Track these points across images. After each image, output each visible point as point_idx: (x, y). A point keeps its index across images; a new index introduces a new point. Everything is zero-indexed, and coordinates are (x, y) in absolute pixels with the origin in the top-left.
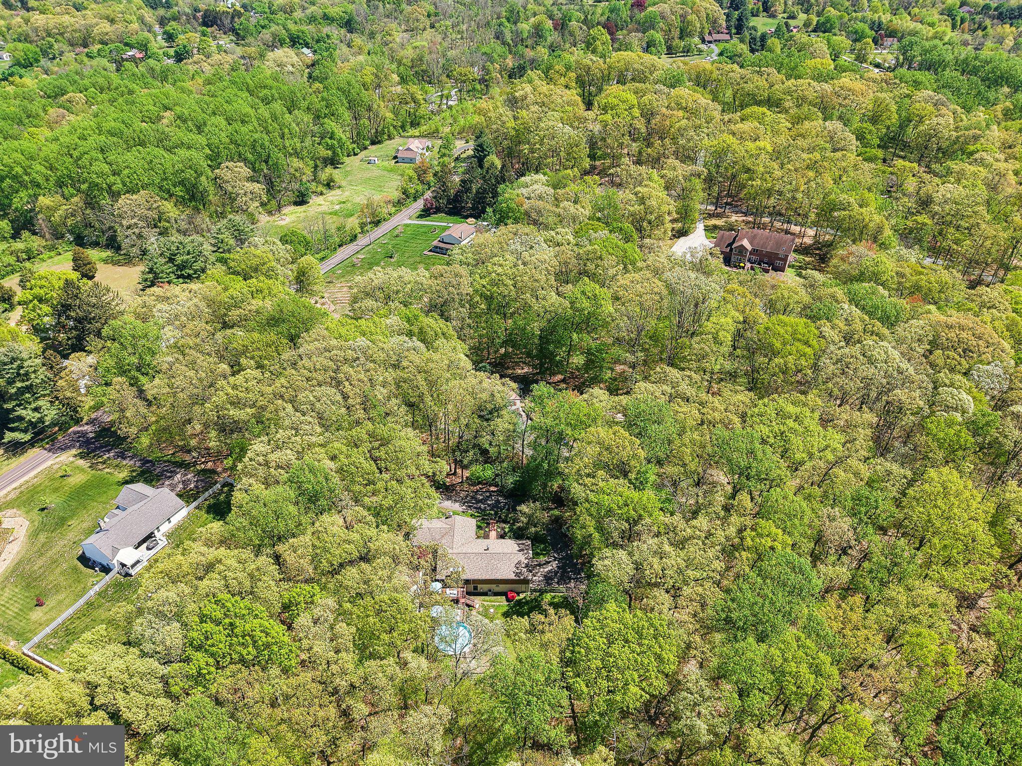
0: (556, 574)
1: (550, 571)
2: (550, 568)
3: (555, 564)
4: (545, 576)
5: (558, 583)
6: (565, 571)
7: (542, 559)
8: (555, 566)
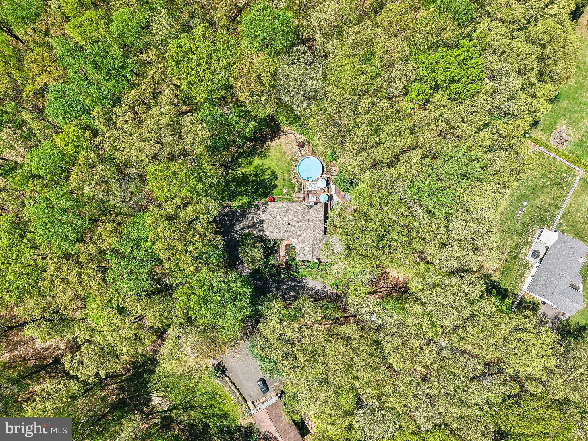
0: (237, 219)
1: (242, 221)
2: (241, 224)
3: (238, 228)
4: (245, 217)
5: (237, 212)
6: (230, 221)
7: (247, 232)
8: (237, 226)
